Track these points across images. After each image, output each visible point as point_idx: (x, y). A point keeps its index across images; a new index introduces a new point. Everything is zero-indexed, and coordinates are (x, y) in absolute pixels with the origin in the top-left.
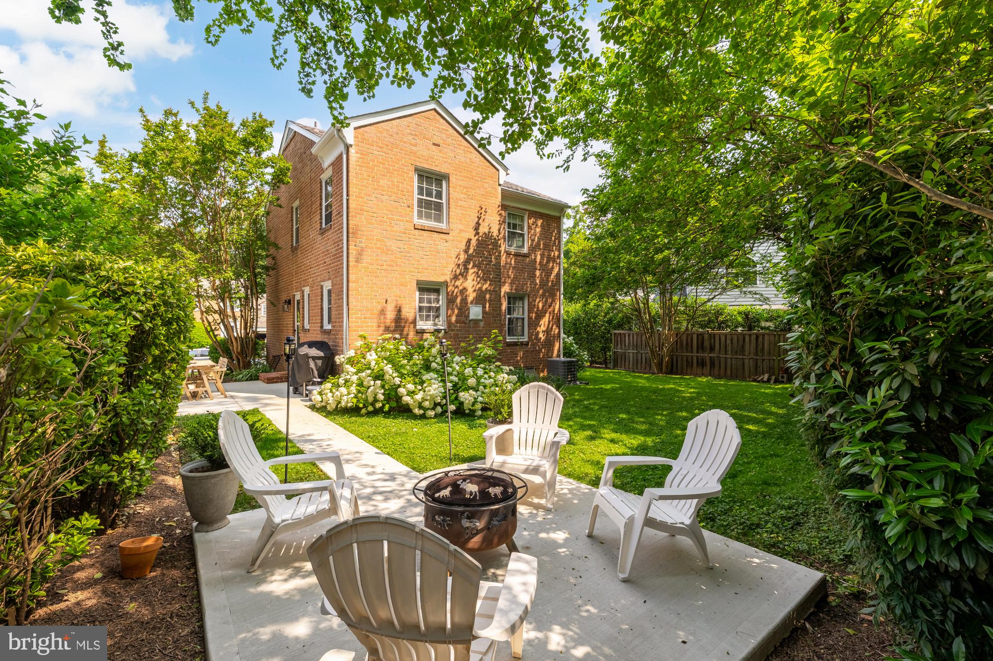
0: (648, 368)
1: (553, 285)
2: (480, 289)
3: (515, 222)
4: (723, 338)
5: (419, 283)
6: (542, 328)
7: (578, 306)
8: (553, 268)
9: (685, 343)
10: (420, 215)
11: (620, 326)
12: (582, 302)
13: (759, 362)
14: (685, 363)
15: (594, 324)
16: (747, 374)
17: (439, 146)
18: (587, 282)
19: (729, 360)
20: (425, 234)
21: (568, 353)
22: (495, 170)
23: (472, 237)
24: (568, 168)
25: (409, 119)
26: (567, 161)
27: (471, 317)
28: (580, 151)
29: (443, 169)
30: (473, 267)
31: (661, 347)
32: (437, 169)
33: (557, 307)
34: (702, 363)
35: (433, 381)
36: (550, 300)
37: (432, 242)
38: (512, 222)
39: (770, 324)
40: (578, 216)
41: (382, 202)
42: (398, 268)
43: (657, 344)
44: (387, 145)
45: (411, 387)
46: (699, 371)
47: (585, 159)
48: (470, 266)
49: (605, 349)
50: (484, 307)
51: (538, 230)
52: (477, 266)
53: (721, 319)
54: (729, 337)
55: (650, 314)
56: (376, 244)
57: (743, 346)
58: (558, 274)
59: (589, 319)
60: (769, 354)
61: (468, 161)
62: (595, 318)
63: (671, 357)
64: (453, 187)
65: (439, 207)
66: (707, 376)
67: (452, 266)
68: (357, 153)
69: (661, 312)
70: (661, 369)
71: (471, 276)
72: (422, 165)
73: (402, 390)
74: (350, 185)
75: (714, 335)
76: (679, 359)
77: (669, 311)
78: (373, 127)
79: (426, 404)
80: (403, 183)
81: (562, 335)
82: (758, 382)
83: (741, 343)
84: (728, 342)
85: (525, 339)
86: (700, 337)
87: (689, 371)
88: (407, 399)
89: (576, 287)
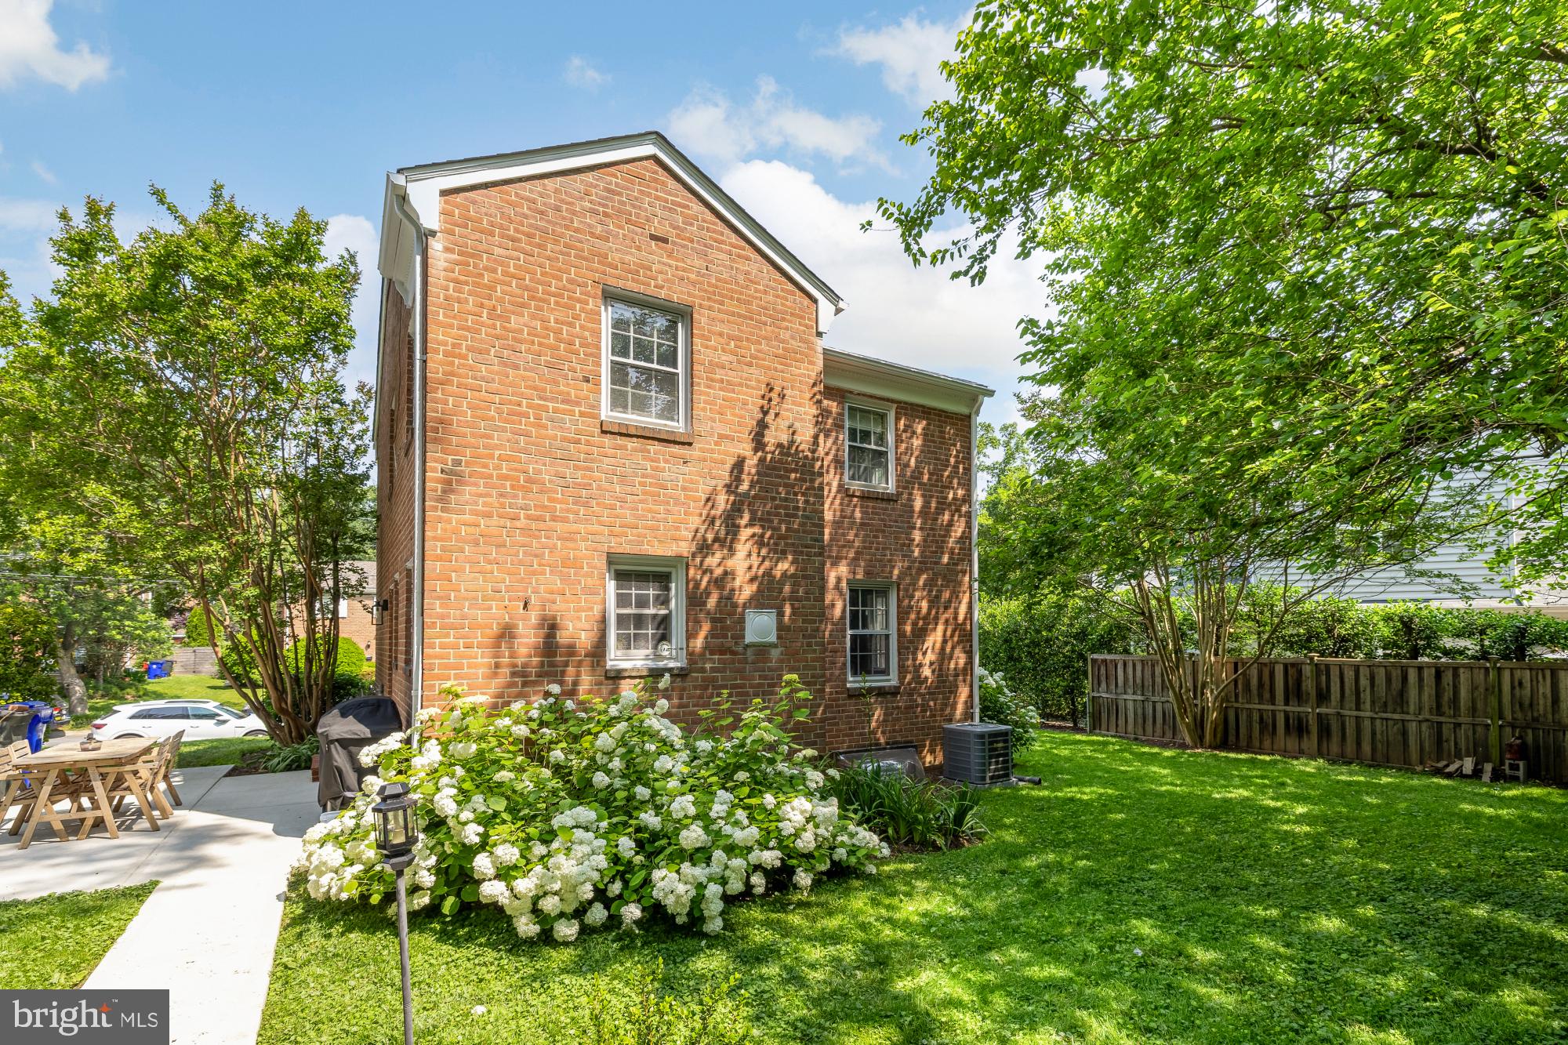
0: (1169, 734)
1: (954, 562)
2: (768, 573)
3: (865, 428)
4: (1349, 675)
5: (612, 559)
6: (928, 657)
7: (1015, 605)
8: (950, 524)
9: (1254, 682)
10: (618, 401)
11: (1105, 644)
12: (1025, 597)
13: (1446, 731)
14: (1256, 727)
15: (1047, 640)
16: (1414, 756)
17: (666, 241)
18: (1034, 553)
19: (1367, 723)
20: (631, 444)
21: (991, 709)
22: (806, 301)
23: (748, 453)
24: (980, 276)
25: (589, 177)
26: (980, 258)
27: (749, 638)
28: (1011, 235)
29: (677, 295)
30: (750, 525)
31: (1198, 689)
32: (663, 294)
33: (963, 609)
34: (1298, 727)
35: (579, 833)
36: (946, 595)
37: (648, 464)
38: (859, 426)
39: (1470, 645)
40: (1013, 442)
41: (516, 367)
42: (559, 526)
43: (1190, 684)
44: (530, 236)
45: (509, 853)
46: (1292, 743)
47: (1025, 254)
48: (746, 519)
49: (1072, 692)
50: (781, 614)
51: (917, 442)
52: (763, 521)
53: (1341, 630)
54: (1364, 673)
55: (1172, 620)
56: (498, 468)
57: (1402, 693)
58: (966, 537)
59: (1038, 632)
60: (1473, 710)
61: (741, 278)
62: (1050, 629)
63: (1224, 713)
64: (702, 337)
65: (668, 382)
66: (1313, 758)
67: (695, 522)
68: (447, 250)
69: (1197, 617)
70: (1201, 738)
71: (743, 547)
72: (621, 284)
73: (482, 863)
74: (431, 327)
75: (1327, 666)
76: (1243, 717)
77: (1217, 614)
78: (493, 191)
79: (550, 905)
80: (571, 325)
81: (979, 671)
82: (1449, 776)
83: (1396, 684)
84: (1364, 682)
85: (892, 680)
86: (1291, 671)
87: (1267, 743)
88: (493, 890)
89: (1007, 565)
